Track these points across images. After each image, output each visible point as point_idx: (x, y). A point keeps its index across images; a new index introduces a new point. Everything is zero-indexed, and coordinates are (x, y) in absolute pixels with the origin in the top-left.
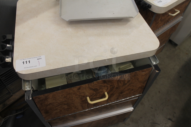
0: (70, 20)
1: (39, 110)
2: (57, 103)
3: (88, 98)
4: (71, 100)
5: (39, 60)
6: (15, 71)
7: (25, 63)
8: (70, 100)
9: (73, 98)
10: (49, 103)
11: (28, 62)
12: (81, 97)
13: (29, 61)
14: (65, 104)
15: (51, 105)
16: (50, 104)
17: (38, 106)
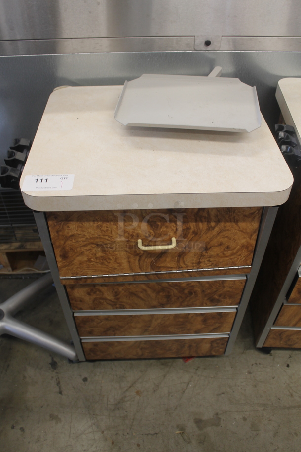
0: (129, 124)
1: (52, 244)
2: (84, 239)
3: (140, 241)
4: (109, 236)
5: (63, 180)
6: (20, 189)
7: (39, 181)
8: (107, 237)
9: (113, 233)
10: (70, 234)
11: (44, 181)
12: (126, 234)
13: (47, 180)
14: (98, 245)
15: (73, 241)
16: (72, 235)
17: (52, 236)
